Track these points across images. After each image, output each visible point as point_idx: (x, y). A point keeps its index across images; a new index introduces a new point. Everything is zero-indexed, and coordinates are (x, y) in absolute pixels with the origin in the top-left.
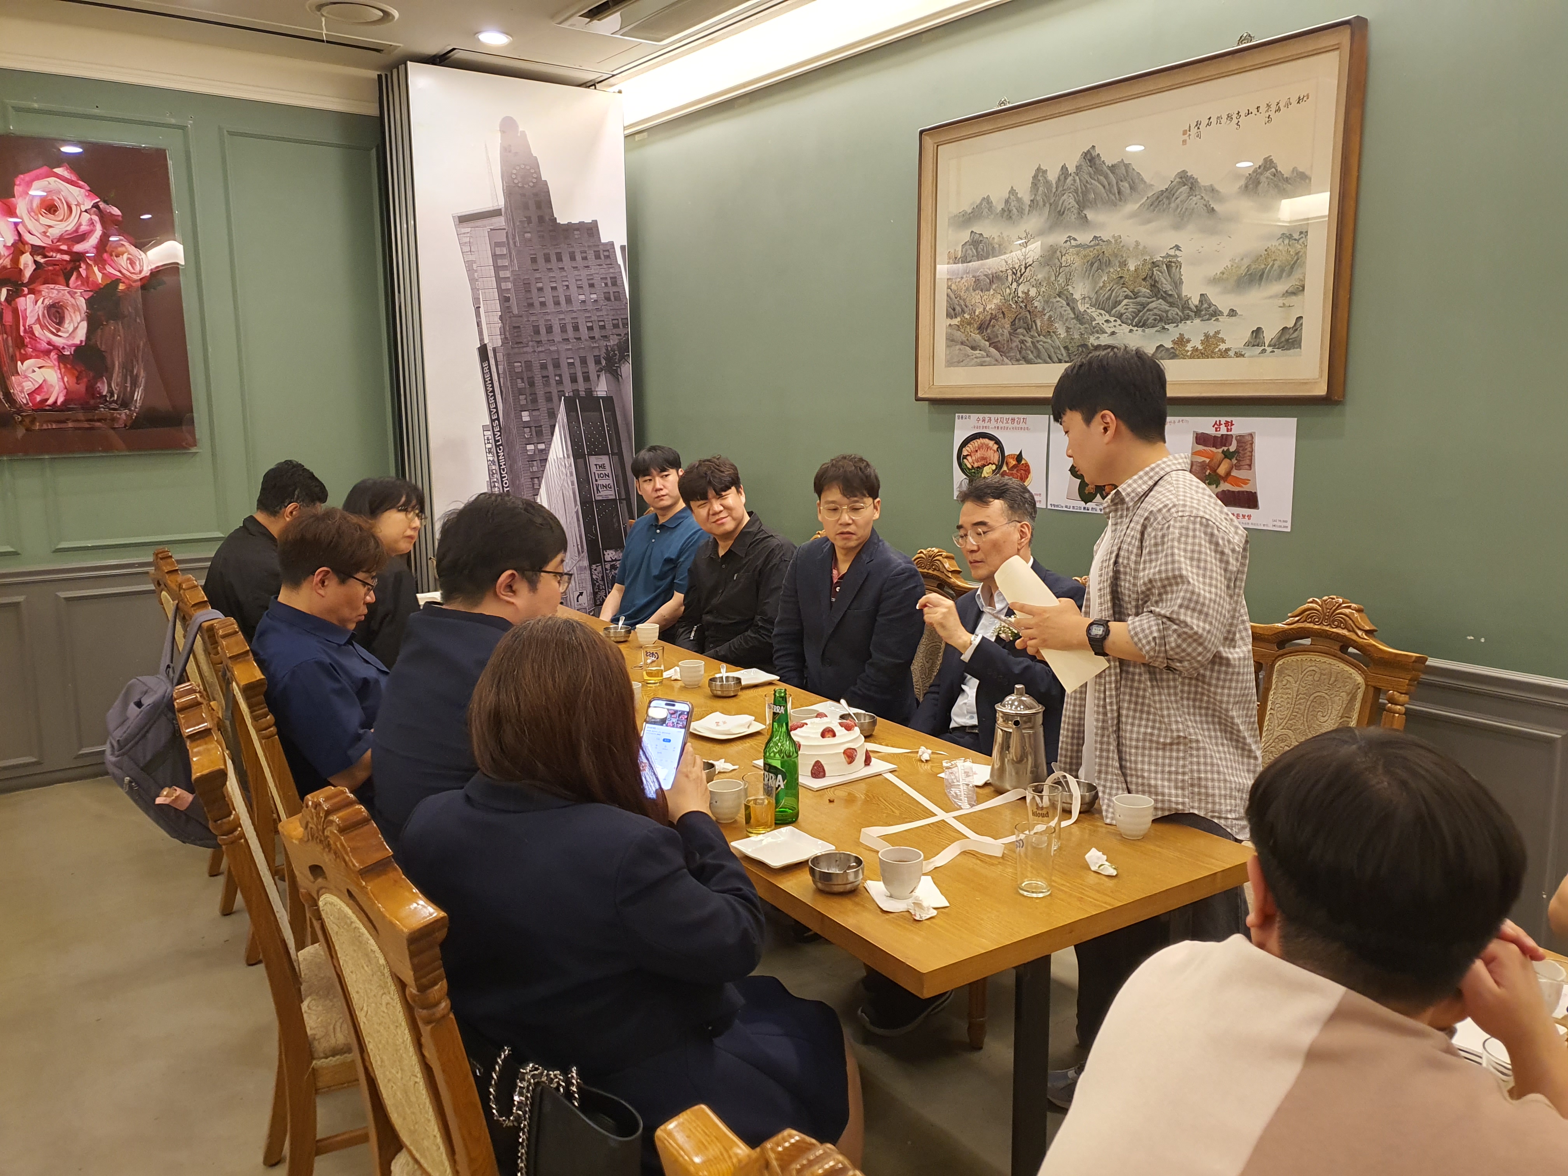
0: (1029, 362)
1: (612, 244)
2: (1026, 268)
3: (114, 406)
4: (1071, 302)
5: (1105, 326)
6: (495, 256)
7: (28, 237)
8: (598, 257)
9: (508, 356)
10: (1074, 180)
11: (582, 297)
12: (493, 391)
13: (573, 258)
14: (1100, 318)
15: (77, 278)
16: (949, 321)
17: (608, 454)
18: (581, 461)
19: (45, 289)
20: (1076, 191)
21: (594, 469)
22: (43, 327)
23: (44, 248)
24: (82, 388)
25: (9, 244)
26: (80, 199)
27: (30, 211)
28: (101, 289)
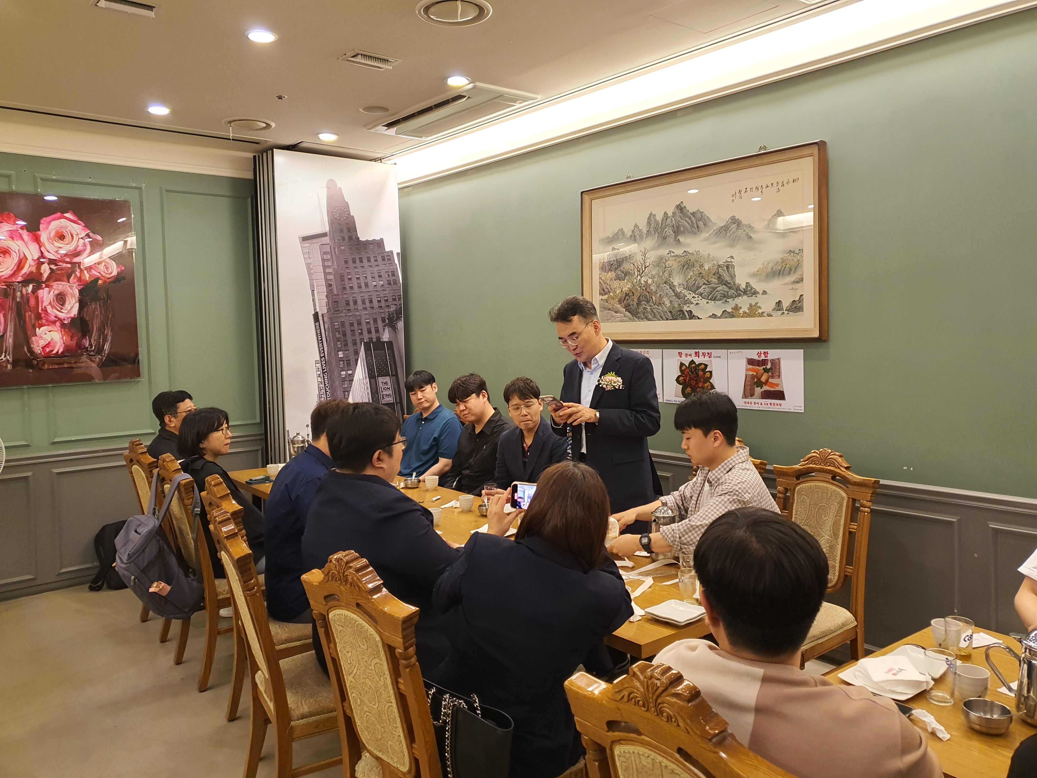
0: (649, 320)
1: (392, 252)
2: (645, 268)
3: (92, 353)
4: (672, 287)
5: (693, 300)
6: (323, 260)
7: (46, 254)
8: (383, 259)
9: (331, 319)
10: (672, 220)
11: (374, 283)
12: (322, 340)
13: (369, 261)
14: (689, 296)
15: (74, 278)
16: (601, 297)
17: (390, 376)
18: (373, 380)
19: (55, 285)
20: (673, 226)
21: (381, 385)
22: (53, 307)
23: (56, 260)
24: (74, 342)
25: (35, 258)
26: (78, 231)
27: (49, 239)
28: (88, 283)
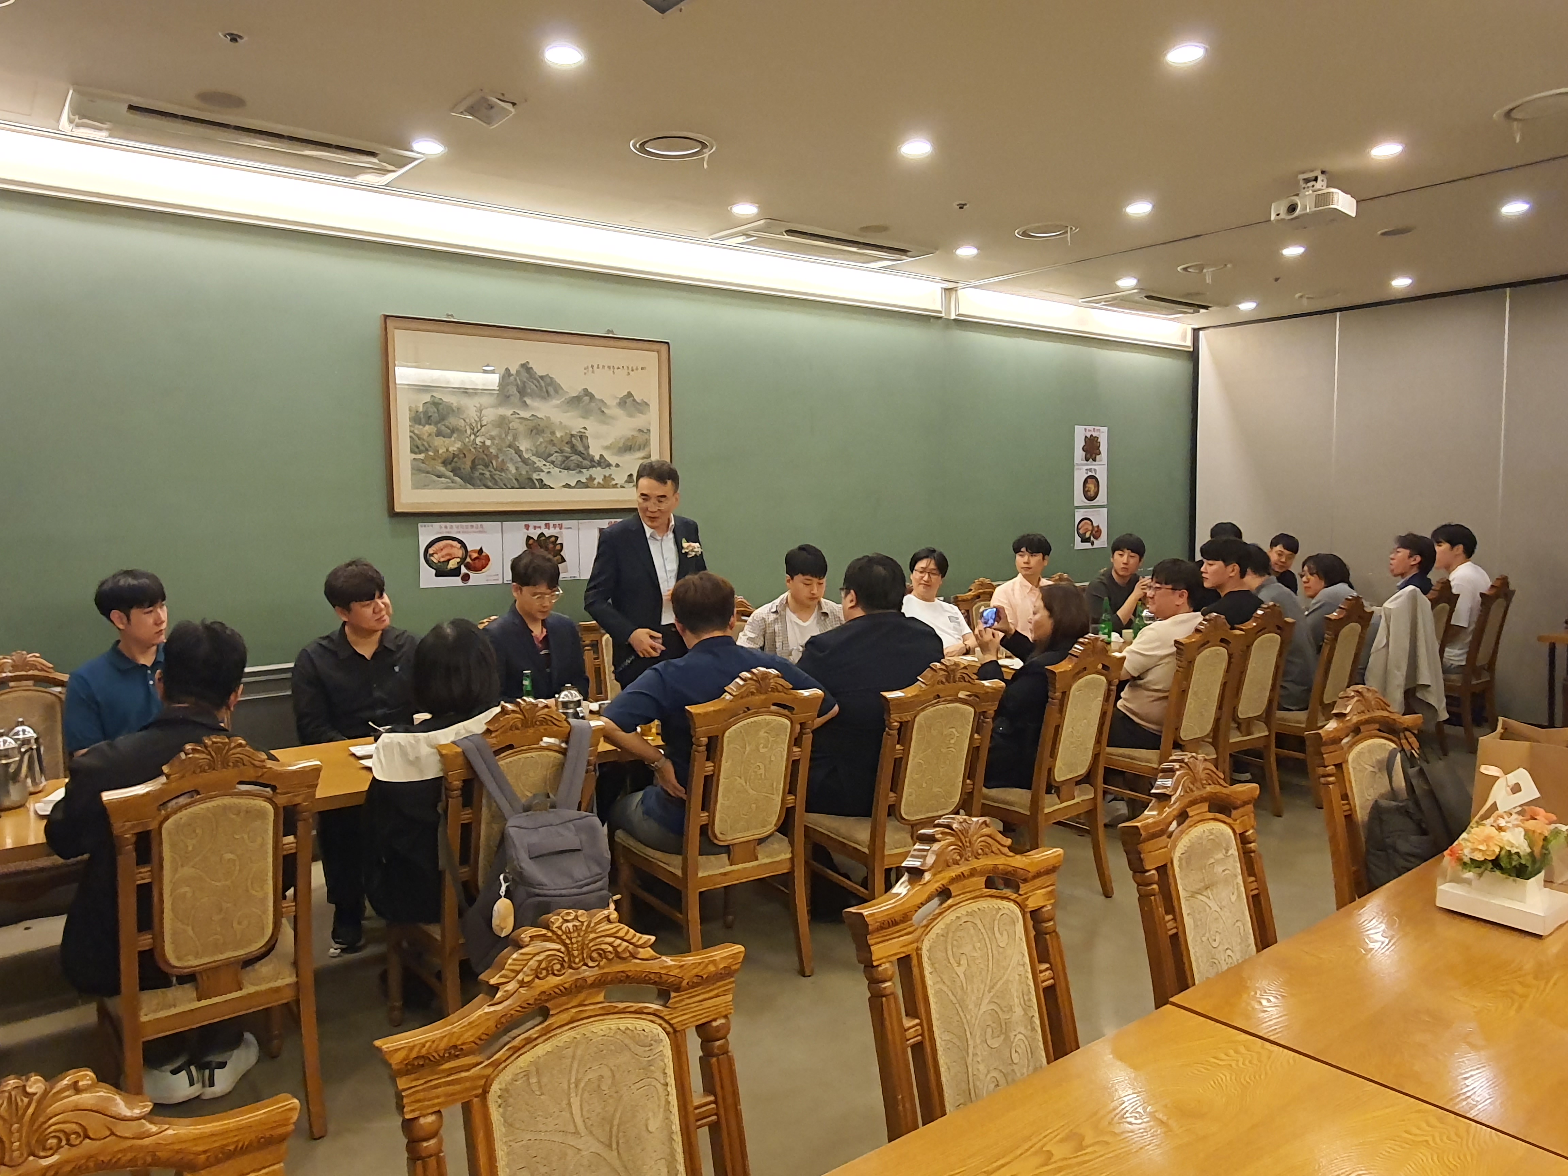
2: (482, 426)
5: (543, 468)
10: (516, 380)
14: (540, 463)
16: (414, 456)
20: (517, 385)
